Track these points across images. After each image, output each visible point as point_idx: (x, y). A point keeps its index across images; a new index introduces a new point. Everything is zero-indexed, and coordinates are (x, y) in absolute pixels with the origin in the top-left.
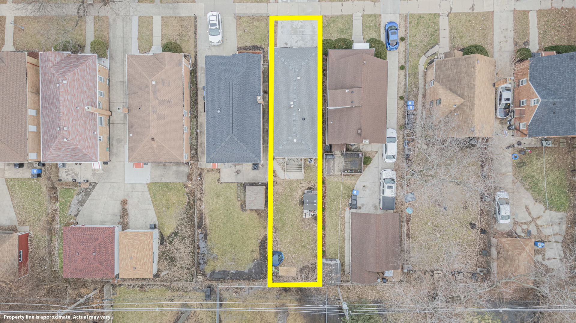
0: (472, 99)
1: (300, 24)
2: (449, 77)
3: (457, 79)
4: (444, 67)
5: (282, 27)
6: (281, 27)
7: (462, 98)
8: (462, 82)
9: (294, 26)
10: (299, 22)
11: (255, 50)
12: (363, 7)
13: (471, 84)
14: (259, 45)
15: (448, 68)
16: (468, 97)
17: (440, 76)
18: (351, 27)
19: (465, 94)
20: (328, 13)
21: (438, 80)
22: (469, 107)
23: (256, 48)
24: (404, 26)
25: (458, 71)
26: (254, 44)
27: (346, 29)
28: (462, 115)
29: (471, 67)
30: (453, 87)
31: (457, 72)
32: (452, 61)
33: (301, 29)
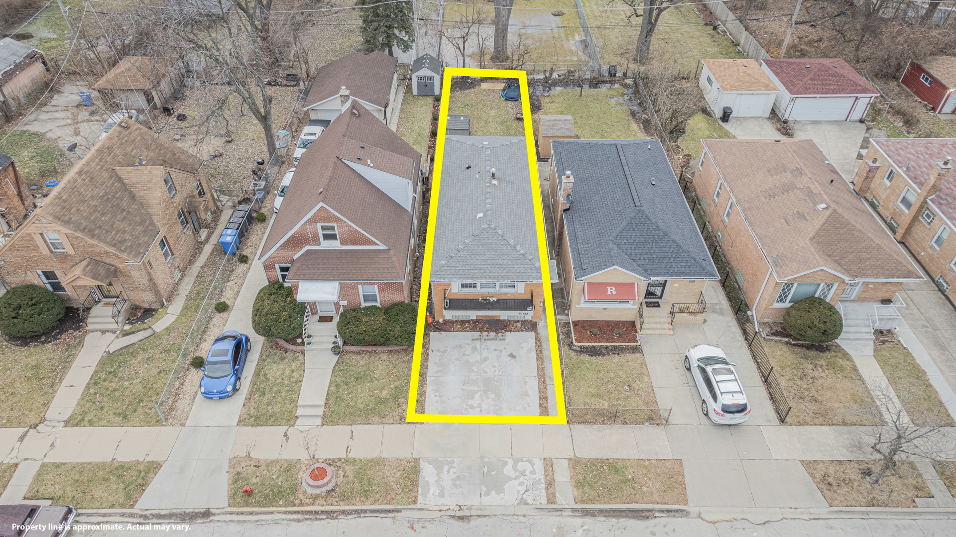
0: (97, 160)
1: (476, 401)
2: (125, 218)
3: (110, 205)
4: (125, 240)
5: (527, 394)
6: (529, 396)
7: (116, 174)
8: (101, 194)
9: (492, 396)
10: (480, 406)
11: (594, 347)
12: (284, 444)
13: (84, 180)
14: (585, 358)
15: (118, 231)
16: (104, 168)
17: (145, 231)
18: (333, 389)
19: (106, 175)
20: (392, 430)
21: (150, 228)
22: (112, 154)
23: (591, 351)
24: (181, 396)
25: (97, 214)
26: (599, 360)
27: (347, 384)
28: (133, 154)
29: (65, 201)
30: (126, 198)
31: (103, 214)
32: (103, 237)
33: (472, 388)
